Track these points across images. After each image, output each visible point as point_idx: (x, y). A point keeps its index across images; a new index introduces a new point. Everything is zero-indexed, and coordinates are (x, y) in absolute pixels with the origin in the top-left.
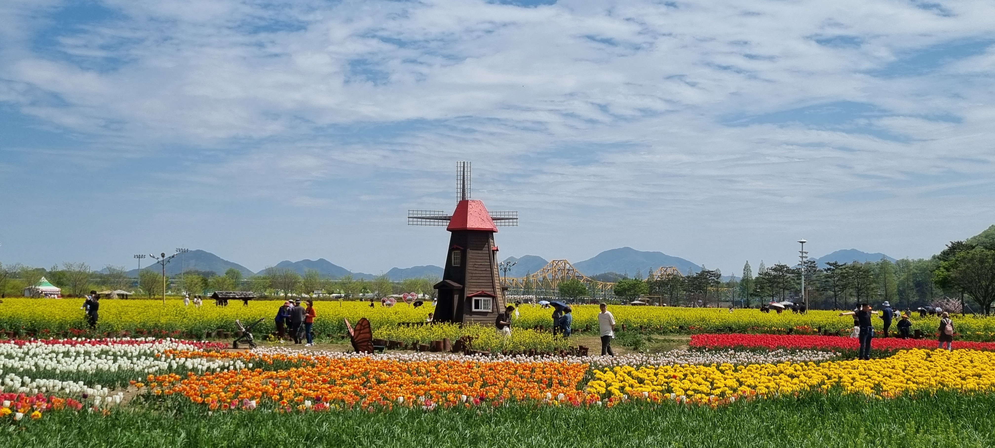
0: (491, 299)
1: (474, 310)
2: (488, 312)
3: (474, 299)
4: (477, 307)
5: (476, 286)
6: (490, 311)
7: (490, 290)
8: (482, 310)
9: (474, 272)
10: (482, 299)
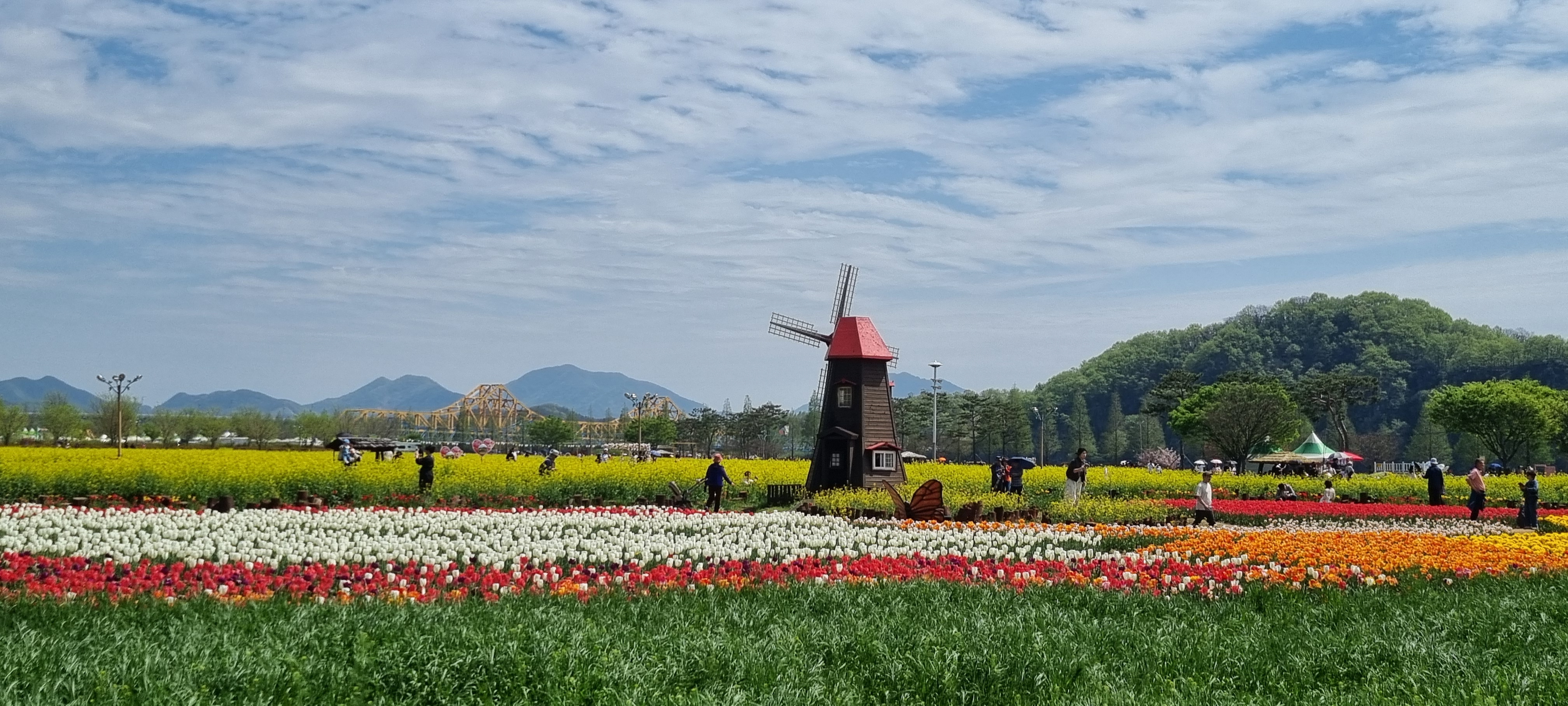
0: (894, 453)
1: (875, 468)
2: (891, 471)
3: (875, 452)
4: (878, 465)
5: (876, 436)
6: (893, 469)
7: (891, 440)
8: (884, 468)
9: (872, 416)
10: (885, 452)
